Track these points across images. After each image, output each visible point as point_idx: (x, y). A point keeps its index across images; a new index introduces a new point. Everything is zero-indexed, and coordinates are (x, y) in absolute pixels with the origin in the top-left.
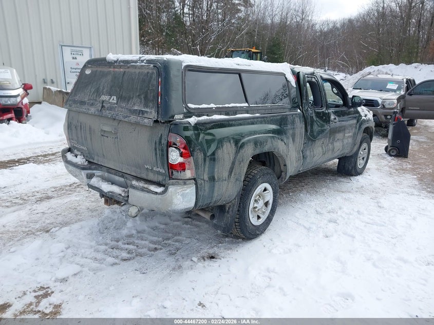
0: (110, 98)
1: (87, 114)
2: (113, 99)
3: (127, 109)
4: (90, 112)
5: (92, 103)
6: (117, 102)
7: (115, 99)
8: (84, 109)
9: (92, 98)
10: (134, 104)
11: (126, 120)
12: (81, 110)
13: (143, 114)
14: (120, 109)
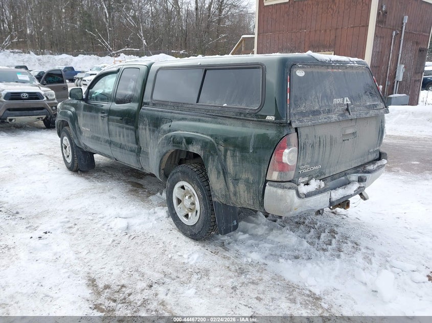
0: (344, 100)
1: (330, 123)
2: (347, 101)
3: (364, 106)
4: (333, 120)
5: (329, 110)
6: (351, 102)
7: (348, 100)
8: (322, 118)
9: (324, 105)
10: (365, 101)
11: (368, 116)
12: (319, 121)
13: (376, 107)
14: (358, 108)
